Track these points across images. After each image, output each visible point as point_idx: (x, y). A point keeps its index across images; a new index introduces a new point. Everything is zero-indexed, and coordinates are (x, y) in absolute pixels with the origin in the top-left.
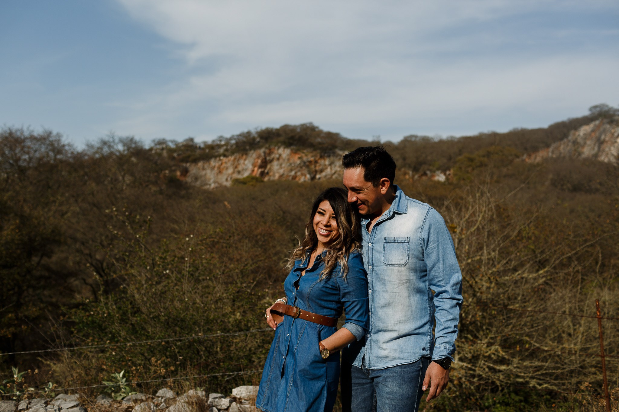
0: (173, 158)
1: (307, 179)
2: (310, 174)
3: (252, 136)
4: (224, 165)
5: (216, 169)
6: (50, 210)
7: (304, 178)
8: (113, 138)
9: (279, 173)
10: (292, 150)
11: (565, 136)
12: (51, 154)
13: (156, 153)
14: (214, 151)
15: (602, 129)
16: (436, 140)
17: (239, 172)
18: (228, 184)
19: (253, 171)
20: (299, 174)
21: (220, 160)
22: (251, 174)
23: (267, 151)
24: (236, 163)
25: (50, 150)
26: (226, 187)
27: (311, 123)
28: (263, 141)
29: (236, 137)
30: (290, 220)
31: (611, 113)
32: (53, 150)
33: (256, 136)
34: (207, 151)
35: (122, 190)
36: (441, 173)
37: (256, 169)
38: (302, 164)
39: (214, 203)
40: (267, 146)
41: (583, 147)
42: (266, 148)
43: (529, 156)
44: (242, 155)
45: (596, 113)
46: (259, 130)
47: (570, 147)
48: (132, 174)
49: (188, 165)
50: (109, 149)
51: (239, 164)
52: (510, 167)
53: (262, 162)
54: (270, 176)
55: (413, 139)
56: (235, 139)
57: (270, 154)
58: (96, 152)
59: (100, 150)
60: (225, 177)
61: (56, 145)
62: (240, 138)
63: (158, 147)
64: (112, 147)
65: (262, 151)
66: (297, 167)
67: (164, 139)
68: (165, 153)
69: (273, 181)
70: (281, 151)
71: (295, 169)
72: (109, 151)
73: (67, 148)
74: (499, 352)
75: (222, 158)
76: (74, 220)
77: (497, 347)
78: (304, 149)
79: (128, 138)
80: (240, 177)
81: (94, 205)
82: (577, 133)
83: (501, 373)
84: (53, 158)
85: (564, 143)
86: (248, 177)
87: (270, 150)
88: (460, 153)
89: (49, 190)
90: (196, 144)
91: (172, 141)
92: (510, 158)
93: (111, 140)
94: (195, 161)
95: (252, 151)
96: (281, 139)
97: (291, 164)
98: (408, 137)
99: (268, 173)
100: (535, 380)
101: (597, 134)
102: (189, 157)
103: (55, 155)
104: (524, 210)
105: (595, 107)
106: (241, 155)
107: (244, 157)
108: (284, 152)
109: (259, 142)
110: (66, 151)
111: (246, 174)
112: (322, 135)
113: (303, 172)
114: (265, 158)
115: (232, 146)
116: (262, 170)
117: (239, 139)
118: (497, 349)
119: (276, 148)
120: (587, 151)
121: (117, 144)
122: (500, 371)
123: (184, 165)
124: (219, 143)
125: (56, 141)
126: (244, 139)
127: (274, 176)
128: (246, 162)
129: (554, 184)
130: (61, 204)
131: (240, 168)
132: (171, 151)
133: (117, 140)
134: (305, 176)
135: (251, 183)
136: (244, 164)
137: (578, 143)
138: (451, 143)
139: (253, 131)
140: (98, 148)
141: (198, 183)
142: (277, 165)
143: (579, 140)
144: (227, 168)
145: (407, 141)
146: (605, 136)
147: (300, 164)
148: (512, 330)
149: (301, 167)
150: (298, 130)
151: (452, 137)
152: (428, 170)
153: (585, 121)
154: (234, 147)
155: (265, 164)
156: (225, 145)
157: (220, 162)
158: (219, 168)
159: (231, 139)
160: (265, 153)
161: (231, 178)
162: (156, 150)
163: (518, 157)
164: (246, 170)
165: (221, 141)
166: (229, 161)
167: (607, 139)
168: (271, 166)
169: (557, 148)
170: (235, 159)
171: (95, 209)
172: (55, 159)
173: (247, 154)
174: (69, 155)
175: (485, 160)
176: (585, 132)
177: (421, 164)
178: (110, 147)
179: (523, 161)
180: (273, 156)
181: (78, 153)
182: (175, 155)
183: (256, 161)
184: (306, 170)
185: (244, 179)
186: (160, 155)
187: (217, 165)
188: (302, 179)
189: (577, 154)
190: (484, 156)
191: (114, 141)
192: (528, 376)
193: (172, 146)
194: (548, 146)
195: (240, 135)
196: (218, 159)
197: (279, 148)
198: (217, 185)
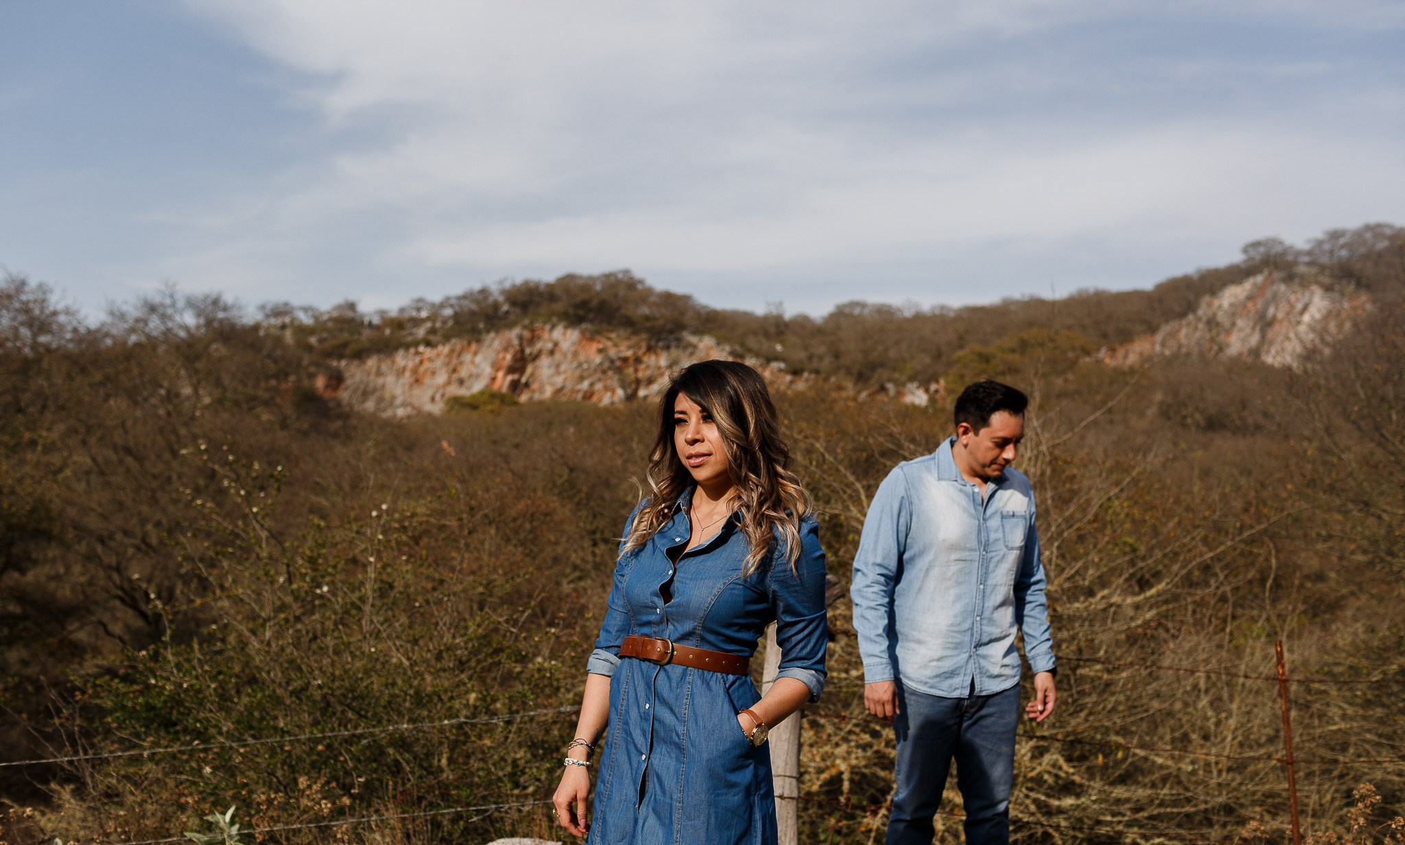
0: (310, 348)
1: (616, 399)
2: (623, 387)
3: (491, 300)
4: (426, 365)
5: (407, 374)
6: (22, 462)
7: (611, 396)
8: (172, 296)
9: (552, 384)
10: (583, 333)
11: (1191, 307)
12: (25, 332)
13: (267, 335)
14: (404, 333)
15: (1269, 294)
16: (908, 314)
17: (461, 382)
18: (437, 408)
19: (494, 379)
20: (599, 386)
21: (417, 353)
22: (487, 386)
23: (527, 334)
24: (454, 361)
25: (22, 324)
26: (430, 415)
27: (626, 272)
28: (518, 310)
29: (453, 301)
30: (585, 489)
31: (1290, 258)
32: (30, 324)
33: (501, 299)
34: (388, 332)
35: (193, 418)
36: (918, 387)
37: (500, 374)
38: (607, 364)
39: (409, 448)
40: (526, 322)
41: (1228, 332)
42: (525, 327)
43: (1113, 350)
44: (469, 343)
45: (1258, 258)
46: (507, 285)
47: (1201, 332)
48: (218, 383)
49: (343, 363)
50: (163, 322)
51: (461, 363)
52: (1070, 377)
53: (515, 359)
54: (533, 391)
55: (857, 311)
56: (452, 306)
57: (532, 341)
58: (133, 330)
59: (141, 325)
60: (430, 393)
61: (37, 312)
62: (465, 303)
63: (273, 321)
64: (170, 318)
65: (513, 334)
66: (595, 370)
67: (286, 304)
68: (288, 336)
69: (541, 403)
70: (558, 333)
71: (590, 376)
72: (163, 328)
73: (62, 318)
74: (1060, 768)
75: (421, 348)
76: (81, 487)
77: (1055, 757)
78: (612, 331)
79: (206, 297)
80: (463, 392)
81: (128, 451)
82: (1216, 303)
83: (1062, 816)
84: (29, 341)
85: (1189, 324)
86: (482, 393)
87: (533, 331)
88: (961, 342)
89: (20, 416)
90: (362, 316)
91: (306, 309)
92: (1070, 355)
93: (168, 301)
94: (360, 355)
95: (492, 335)
96: (559, 306)
97: (580, 365)
98: (845, 306)
99: (527, 385)
100: (1136, 829)
101: (1260, 304)
102: (345, 345)
103: (35, 335)
104: (1108, 465)
105: (1256, 245)
106: (465, 343)
107: (474, 346)
108: (566, 337)
109: (507, 313)
110: (62, 327)
111: (477, 387)
112: (652, 299)
113: (609, 382)
114: (522, 351)
115: (444, 322)
116: (516, 376)
117: (460, 306)
118: (1057, 760)
119: (548, 327)
120: (1238, 343)
121: (181, 312)
122: (1060, 811)
123: (335, 364)
124: (414, 314)
125: (35, 301)
126: (474, 307)
127: (542, 390)
128: (478, 359)
129: (1165, 412)
130: (49, 449)
131: (463, 373)
132: (302, 331)
133: (181, 303)
134: (613, 391)
135: (489, 407)
136: (473, 362)
137: (1218, 324)
138: (941, 320)
139: (494, 288)
140: (137, 320)
141: (370, 405)
142: (549, 367)
143: (1221, 317)
144: (433, 373)
145: (841, 315)
146: (1277, 309)
147: (601, 364)
148: (1086, 720)
149: (604, 372)
150: (598, 287)
151: (943, 307)
152: (890, 380)
153: (1235, 275)
154: (450, 323)
155: (520, 363)
156: (428, 319)
157: (418, 359)
158: (415, 371)
159: (442, 305)
160: (521, 338)
161: (443, 395)
162: (268, 328)
163: (1087, 353)
164: (478, 376)
165: (419, 310)
166: (438, 355)
167: (1280, 315)
168: (536, 368)
169: (1173, 334)
170: (452, 351)
171: (129, 460)
172: (35, 346)
173: (479, 341)
174: (69, 336)
175: (1015, 358)
176: (1233, 300)
177: (873, 367)
178: (164, 317)
179: (1099, 362)
180: (539, 346)
181: (89, 331)
182: (313, 340)
183: (501, 356)
184: (616, 377)
185: (473, 396)
186: (278, 341)
187: (410, 365)
188: (606, 400)
189: (1215, 348)
190: (1013, 351)
191: (173, 305)
192: (1120, 822)
193: (306, 319)
194: (1152, 329)
195: (464, 297)
196: (412, 350)
197: (553, 327)
198: (409, 410)
